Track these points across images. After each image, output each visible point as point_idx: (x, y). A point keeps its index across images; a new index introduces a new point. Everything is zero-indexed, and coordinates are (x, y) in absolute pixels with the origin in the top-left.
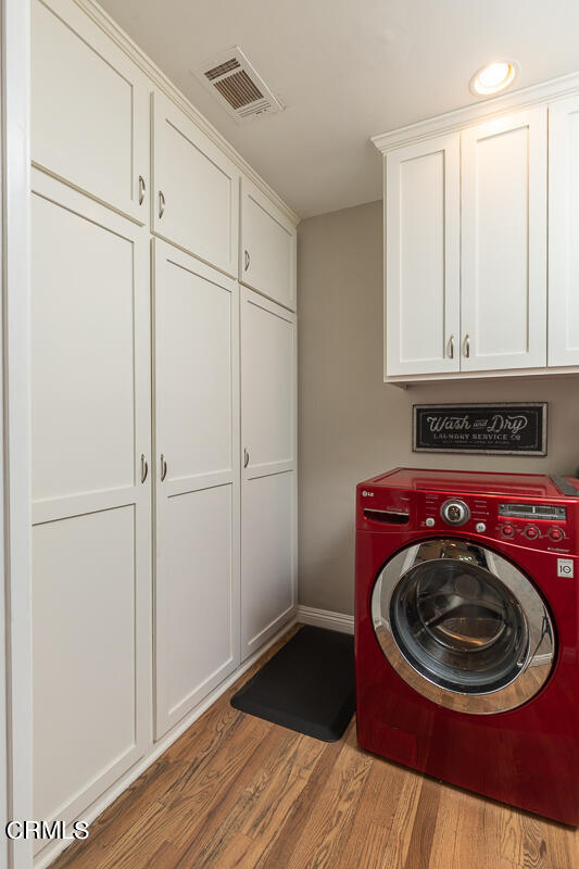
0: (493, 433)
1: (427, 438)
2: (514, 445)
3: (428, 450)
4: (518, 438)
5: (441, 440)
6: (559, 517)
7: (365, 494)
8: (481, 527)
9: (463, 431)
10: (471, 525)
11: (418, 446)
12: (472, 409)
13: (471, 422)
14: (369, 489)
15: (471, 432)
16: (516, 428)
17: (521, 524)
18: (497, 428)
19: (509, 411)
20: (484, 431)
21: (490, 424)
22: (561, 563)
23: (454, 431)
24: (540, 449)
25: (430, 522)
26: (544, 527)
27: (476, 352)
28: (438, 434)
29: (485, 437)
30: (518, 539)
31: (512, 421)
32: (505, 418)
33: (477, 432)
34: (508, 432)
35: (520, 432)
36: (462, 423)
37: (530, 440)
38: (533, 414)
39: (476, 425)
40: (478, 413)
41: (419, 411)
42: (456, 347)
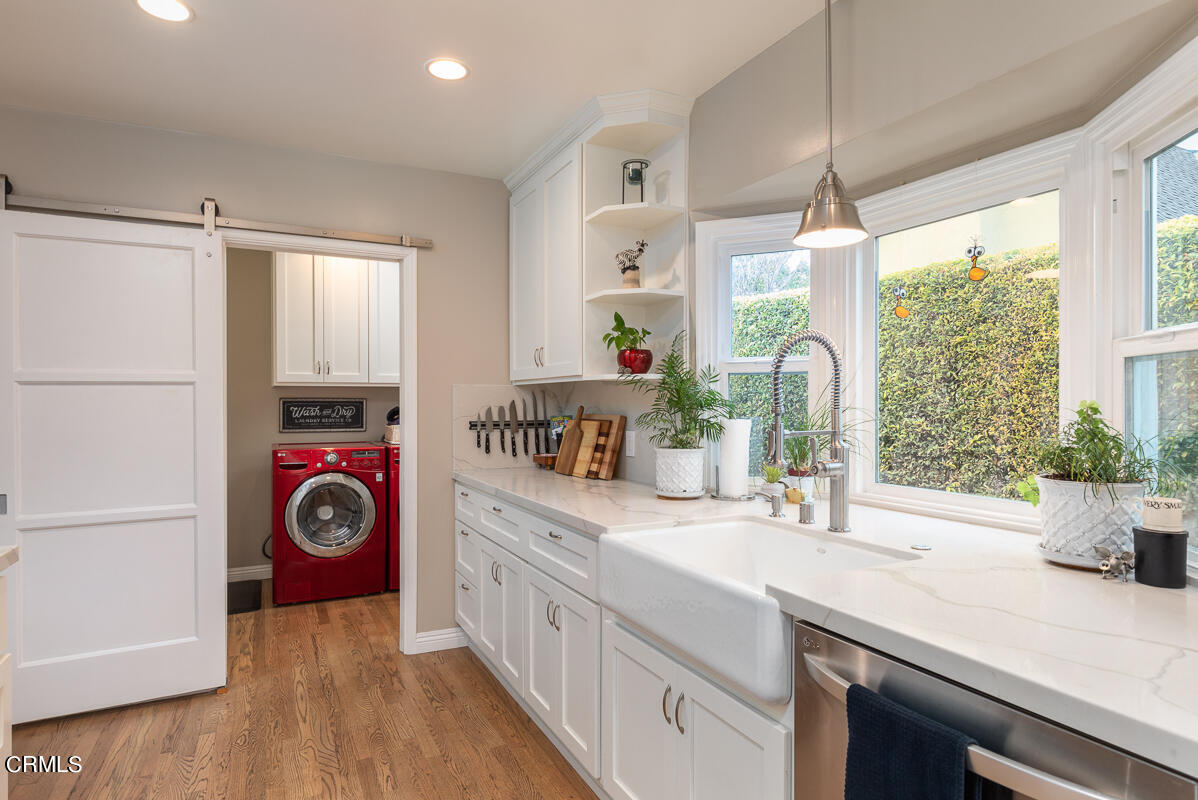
0: (335, 418)
1: (289, 422)
2: (347, 425)
3: (291, 430)
4: (350, 420)
5: (300, 423)
6: (376, 455)
7: (278, 455)
8: (344, 464)
9: (316, 417)
10: (339, 464)
11: (284, 428)
12: (321, 402)
13: (321, 410)
14: (281, 452)
15: (321, 417)
16: (349, 414)
17: (362, 460)
18: (338, 414)
19: (344, 404)
20: (329, 417)
21: (333, 412)
22: (377, 475)
23: (310, 417)
24: (362, 427)
25: (319, 465)
26: (371, 460)
27: (334, 373)
28: (298, 419)
29: (330, 420)
30: (361, 467)
31: (346, 410)
32: (342, 407)
33: (325, 417)
34: (343, 417)
35: (351, 417)
36: (315, 411)
37: (357, 421)
38: (358, 407)
39: (324, 412)
40: (326, 405)
41: (284, 403)
42: (322, 368)
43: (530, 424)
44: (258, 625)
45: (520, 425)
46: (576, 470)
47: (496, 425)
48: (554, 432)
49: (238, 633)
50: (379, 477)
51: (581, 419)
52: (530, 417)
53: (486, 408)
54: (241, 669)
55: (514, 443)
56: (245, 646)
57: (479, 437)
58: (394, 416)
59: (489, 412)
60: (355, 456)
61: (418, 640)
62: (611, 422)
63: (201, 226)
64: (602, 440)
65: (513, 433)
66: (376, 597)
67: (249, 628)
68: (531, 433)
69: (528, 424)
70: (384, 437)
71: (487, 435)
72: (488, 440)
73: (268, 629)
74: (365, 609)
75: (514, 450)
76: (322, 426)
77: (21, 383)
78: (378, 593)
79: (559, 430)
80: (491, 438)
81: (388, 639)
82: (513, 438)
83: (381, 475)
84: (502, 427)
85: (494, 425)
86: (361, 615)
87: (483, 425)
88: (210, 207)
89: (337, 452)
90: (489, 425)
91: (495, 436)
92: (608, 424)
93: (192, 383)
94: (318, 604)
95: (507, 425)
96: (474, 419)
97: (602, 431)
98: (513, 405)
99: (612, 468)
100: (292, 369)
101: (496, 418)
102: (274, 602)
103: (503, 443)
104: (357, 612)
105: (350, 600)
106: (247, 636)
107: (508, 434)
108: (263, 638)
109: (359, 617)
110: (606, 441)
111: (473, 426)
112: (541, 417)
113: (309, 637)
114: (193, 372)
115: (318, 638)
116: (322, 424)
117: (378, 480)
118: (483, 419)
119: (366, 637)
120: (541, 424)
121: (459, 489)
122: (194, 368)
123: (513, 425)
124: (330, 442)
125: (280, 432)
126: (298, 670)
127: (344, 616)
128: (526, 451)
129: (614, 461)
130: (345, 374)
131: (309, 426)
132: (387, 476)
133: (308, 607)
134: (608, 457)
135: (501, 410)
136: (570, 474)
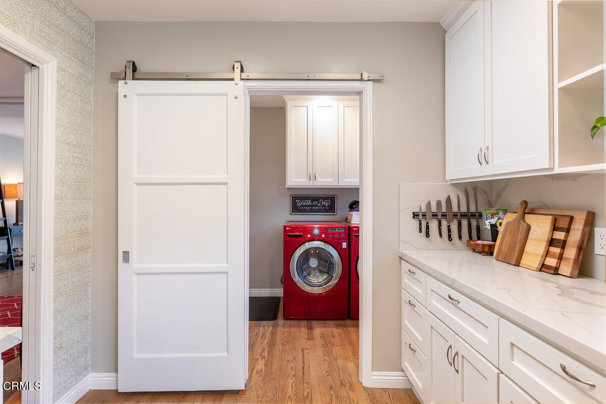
0: (319, 206)
1: (295, 209)
2: (326, 211)
3: (296, 213)
4: (328, 208)
5: (301, 209)
6: (343, 231)
7: (287, 228)
8: (323, 236)
9: (309, 206)
10: (320, 235)
11: (293, 212)
12: (312, 197)
13: (312, 202)
14: (289, 227)
15: (312, 206)
16: (327, 204)
17: (334, 234)
18: (321, 205)
19: (324, 198)
20: (316, 206)
21: (318, 203)
23: (306, 206)
24: (334, 212)
25: (309, 236)
26: (339, 234)
28: (300, 207)
29: (317, 208)
30: (334, 238)
31: (326, 202)
32: (324, 201)
33: (314, 206)
34: (324, 206)
35: (328, 206)
36: (309, 203)
37: (331, 209)
38: (332, 199)
39: (314, 203)
40: (315, 199)
41: (293, 197)
42: (312, 177)
43: (464, 215)
44: (273, 333)
45: (455, 215)
46: (523, 261)
47: (435, 215)
48: (487, 222)
49: (262, 338)
50: (344, 245)
51: (524, 213)
52: (464, 209)
53: (427, 202)
54: (257, 372)
55: (449, 231)
56: (263, 350)
57: (420, 224)
58: (354, 206)
59: (429, 205)
60: (330, 230)
61: (373, 377)
62: (572, 218)
63: (233, 80)
64: (560, 235)
65: (449, 222)
66: (342, 322)
67: (268, 334)
68: (465, 223)
69: (462, 215)
70: (347, 219)
71: (427, 223)
72: (428, 227)
73: (278, 337)
74: (336, 331)
75: (450, 236)
76: (312, 211)
77: (137, 184)
78: (344, 319)
79: (493, 221)
80: (430, 225)
81: (351, 365)
82: (449, 226)
83: (345, 244)
84: (439, 217)
85: (433, 215)
86: (333, 336)
87: (423, 215)
88: (237, 65)
89: (320, 228)
90: (429, 216)
91: (434, 225)
92: (568, 219)
93: (226, 184)
94: (309, 321)
95: (444, 215)
96: (417, 210)
97: (558, 225)
98: (449, 200)
99: (578, 266)
100: (296, 178)
101: (434, 209)
102: (284, 317)
103: (440, 230)
104: (330, 334)
105: (326, 322)
106: (266, 341)
107: (444, 223)
108: (274, 346)
109: (331, 338)
110: (566, 237)
111: (415, 215)
112: (473, 209)
113: (300, 349)
114: (227, 176)
115: (306, 352)
116: (312, 210)
117: (343, 247)
118: (424, 210)
119: (336, 360)
120: (473, 215)
121: (406, 266)
122: (227, 174)
123: (449, 216)
124: (316, 221)
125: (290, 214)
126: (290, 382)
127: (323, 336)
128: (460, 237)
129: (580, 258)
130: (325, 181)
131: (305, 211)
132: (349, 245)
133: (302, 322)
134: (571, 253)
135: (439, 204)
136: (517, 264)
